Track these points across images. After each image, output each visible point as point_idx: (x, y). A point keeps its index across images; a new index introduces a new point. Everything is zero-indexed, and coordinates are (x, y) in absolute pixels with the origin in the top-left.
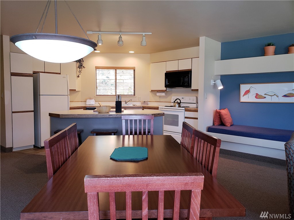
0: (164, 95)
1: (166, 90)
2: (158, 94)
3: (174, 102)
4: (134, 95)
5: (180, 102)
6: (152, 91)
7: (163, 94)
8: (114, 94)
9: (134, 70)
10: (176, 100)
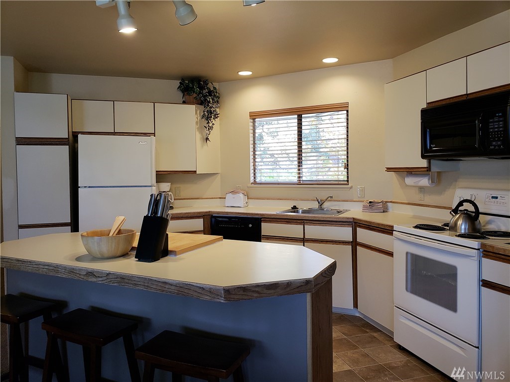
0: (428, 185)
1: (428, 169)
2: (410, 181)
3: (456, 211)
4: (348, 181)
5: (477, 212)
6: (389, 169)
7: (424, 181)
8: (295, 179)
9: (347, 111)
10: (461, 204)
